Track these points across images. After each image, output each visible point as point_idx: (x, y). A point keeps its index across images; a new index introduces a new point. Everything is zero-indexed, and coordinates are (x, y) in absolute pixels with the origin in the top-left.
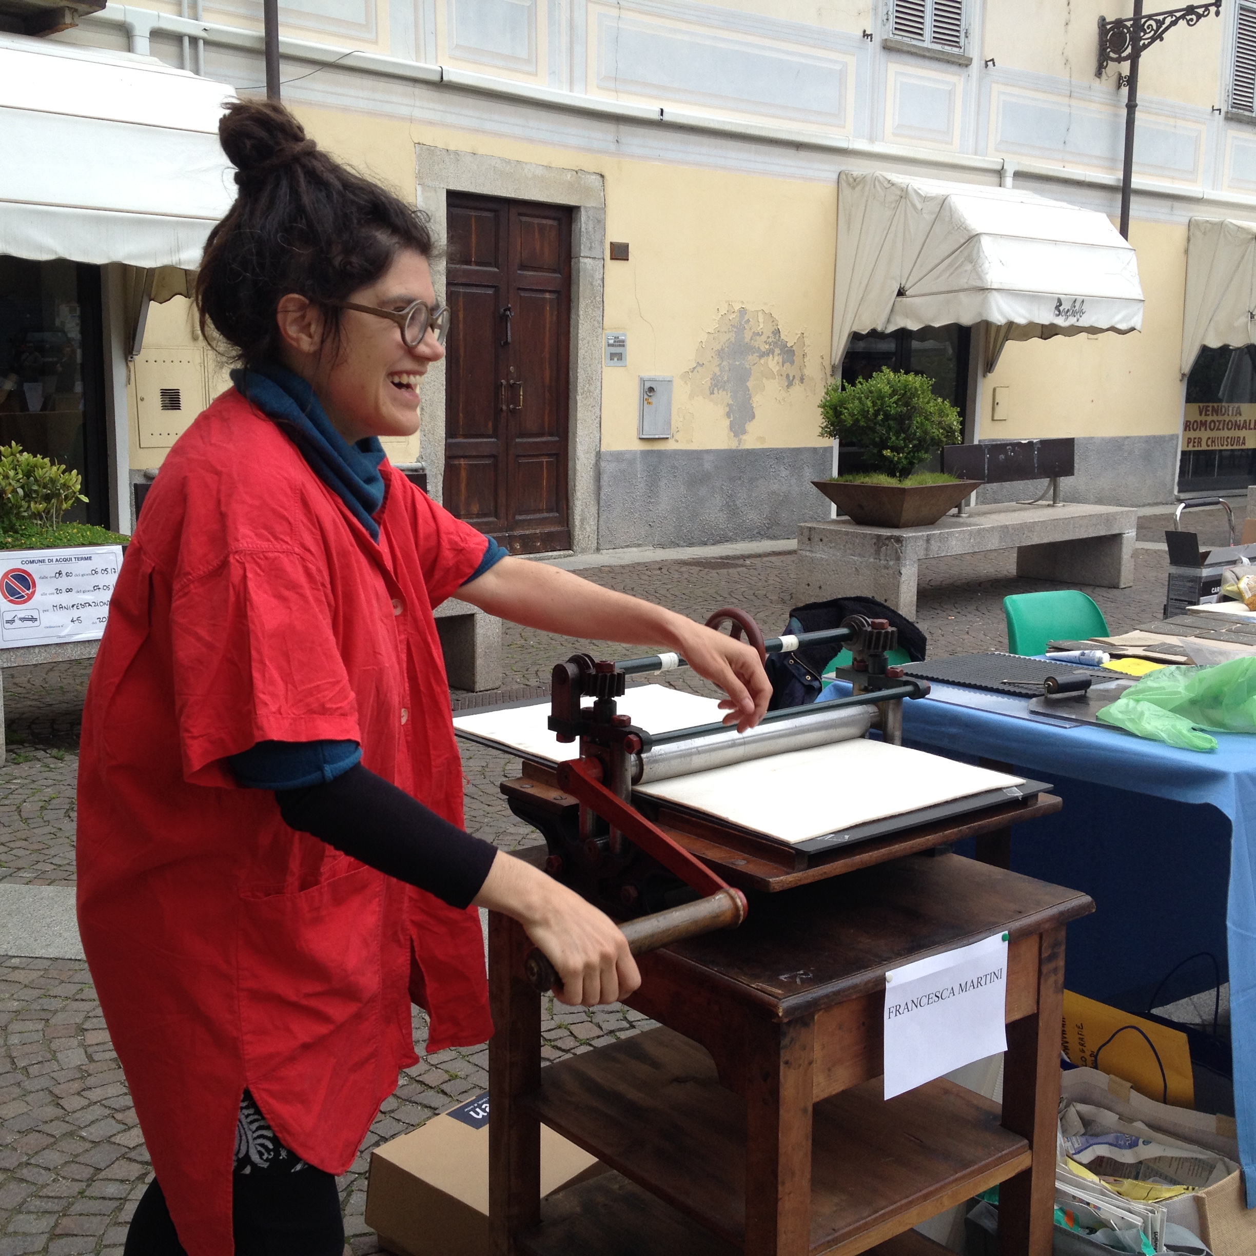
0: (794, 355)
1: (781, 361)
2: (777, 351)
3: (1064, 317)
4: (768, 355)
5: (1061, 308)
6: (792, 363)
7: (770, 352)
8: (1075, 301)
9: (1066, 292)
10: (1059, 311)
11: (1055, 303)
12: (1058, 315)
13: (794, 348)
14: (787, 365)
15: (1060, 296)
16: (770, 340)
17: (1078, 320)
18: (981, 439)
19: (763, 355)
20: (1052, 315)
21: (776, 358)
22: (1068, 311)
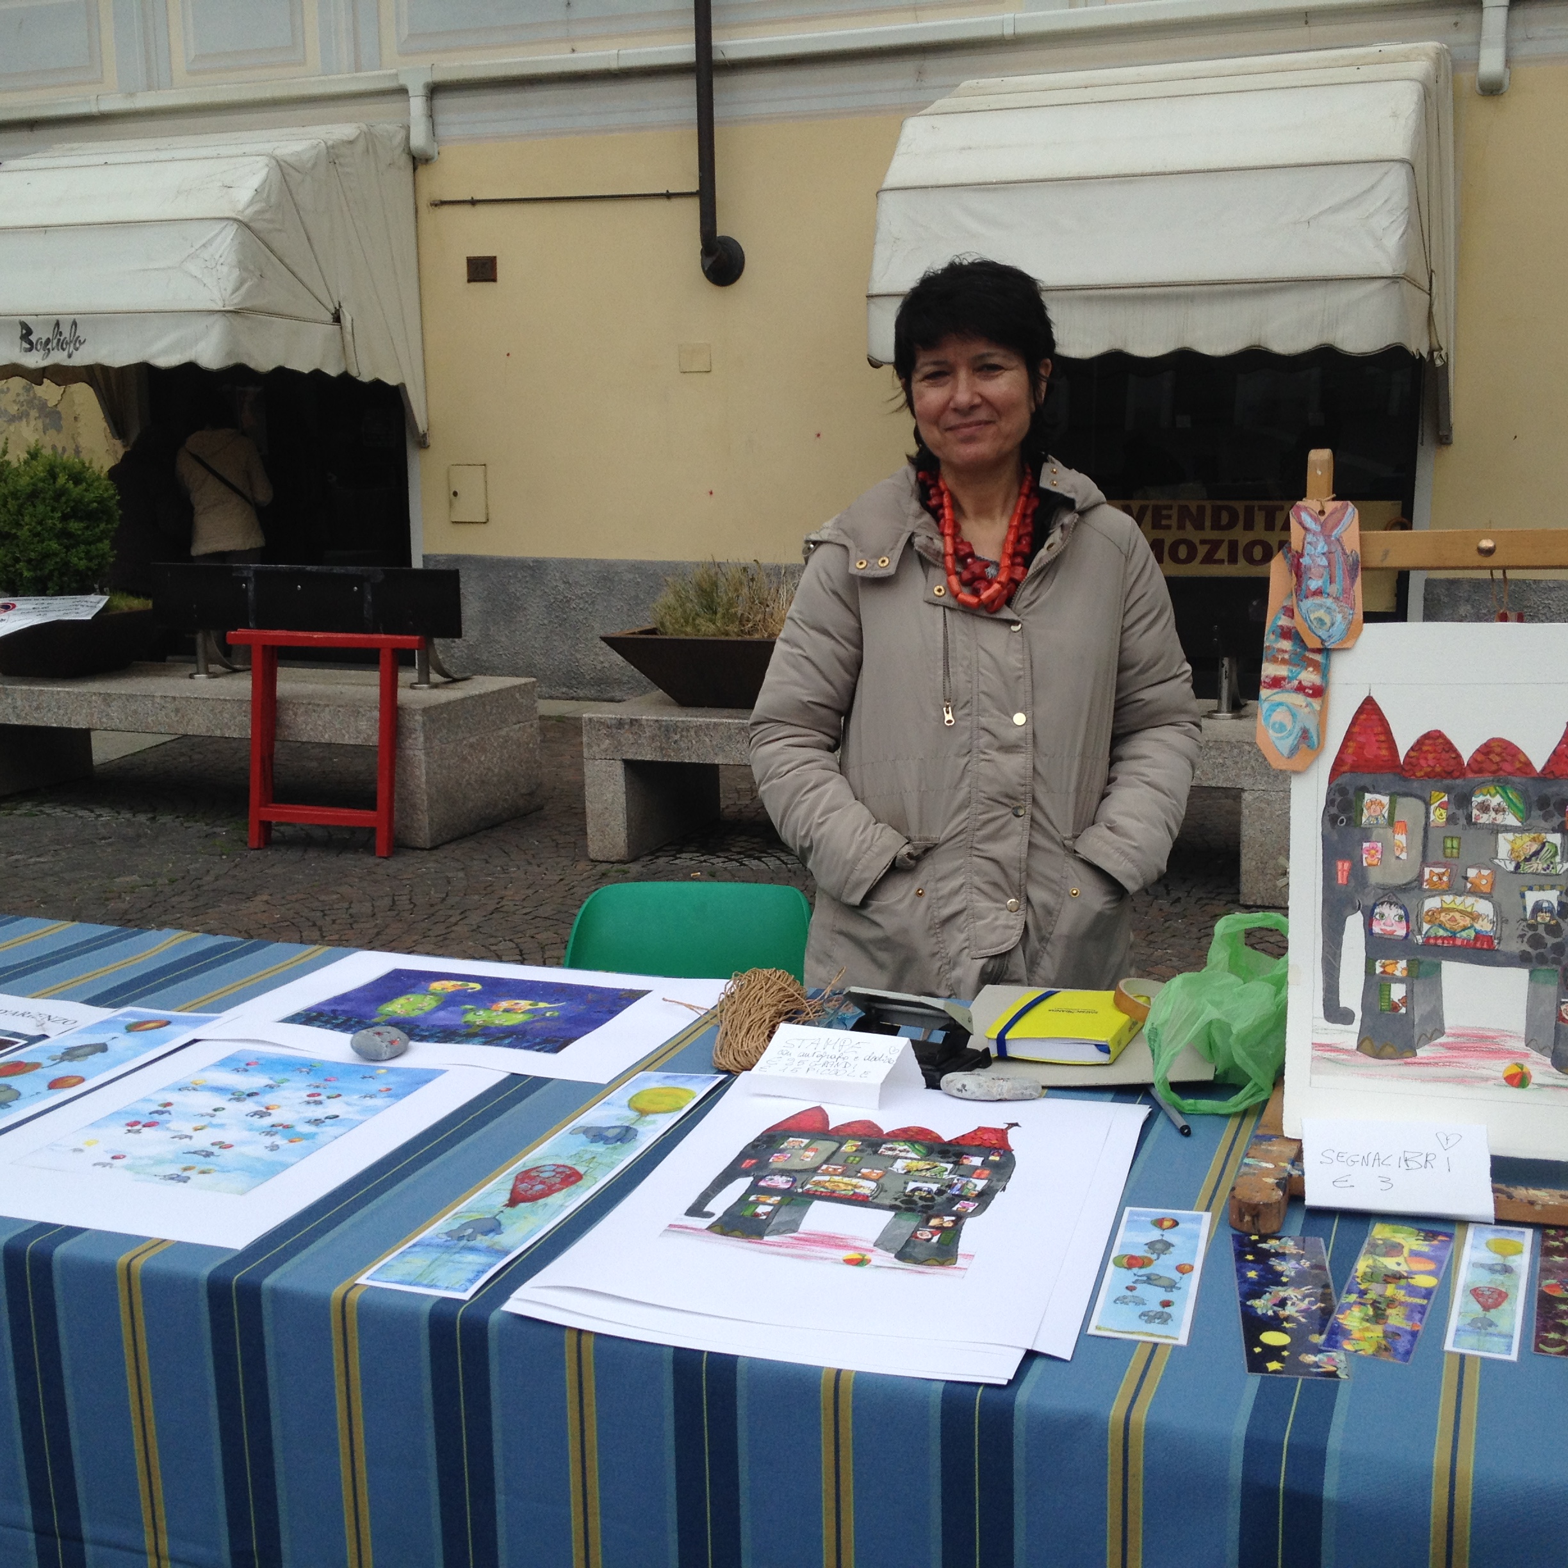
0: (60, 418)
1: (40, 425)
2: (34, 413)
3: (42, 352)
4: (20, 418)
5: (33, 338)
6: (59, 429)
7: (22, 416)
8: (57, 324)
9: (38, 311)
10: (31, 343)
11: (18, 332)
12: (30, 350)
13: (59, 408)
14: (52, 432)
15: (23, 319)
16: (22, 398)
17: (70, 356)
18: (427, 553)
19: (12, 419)
20: (18, 350)
21: (33, 423)
22: (48, 341)
